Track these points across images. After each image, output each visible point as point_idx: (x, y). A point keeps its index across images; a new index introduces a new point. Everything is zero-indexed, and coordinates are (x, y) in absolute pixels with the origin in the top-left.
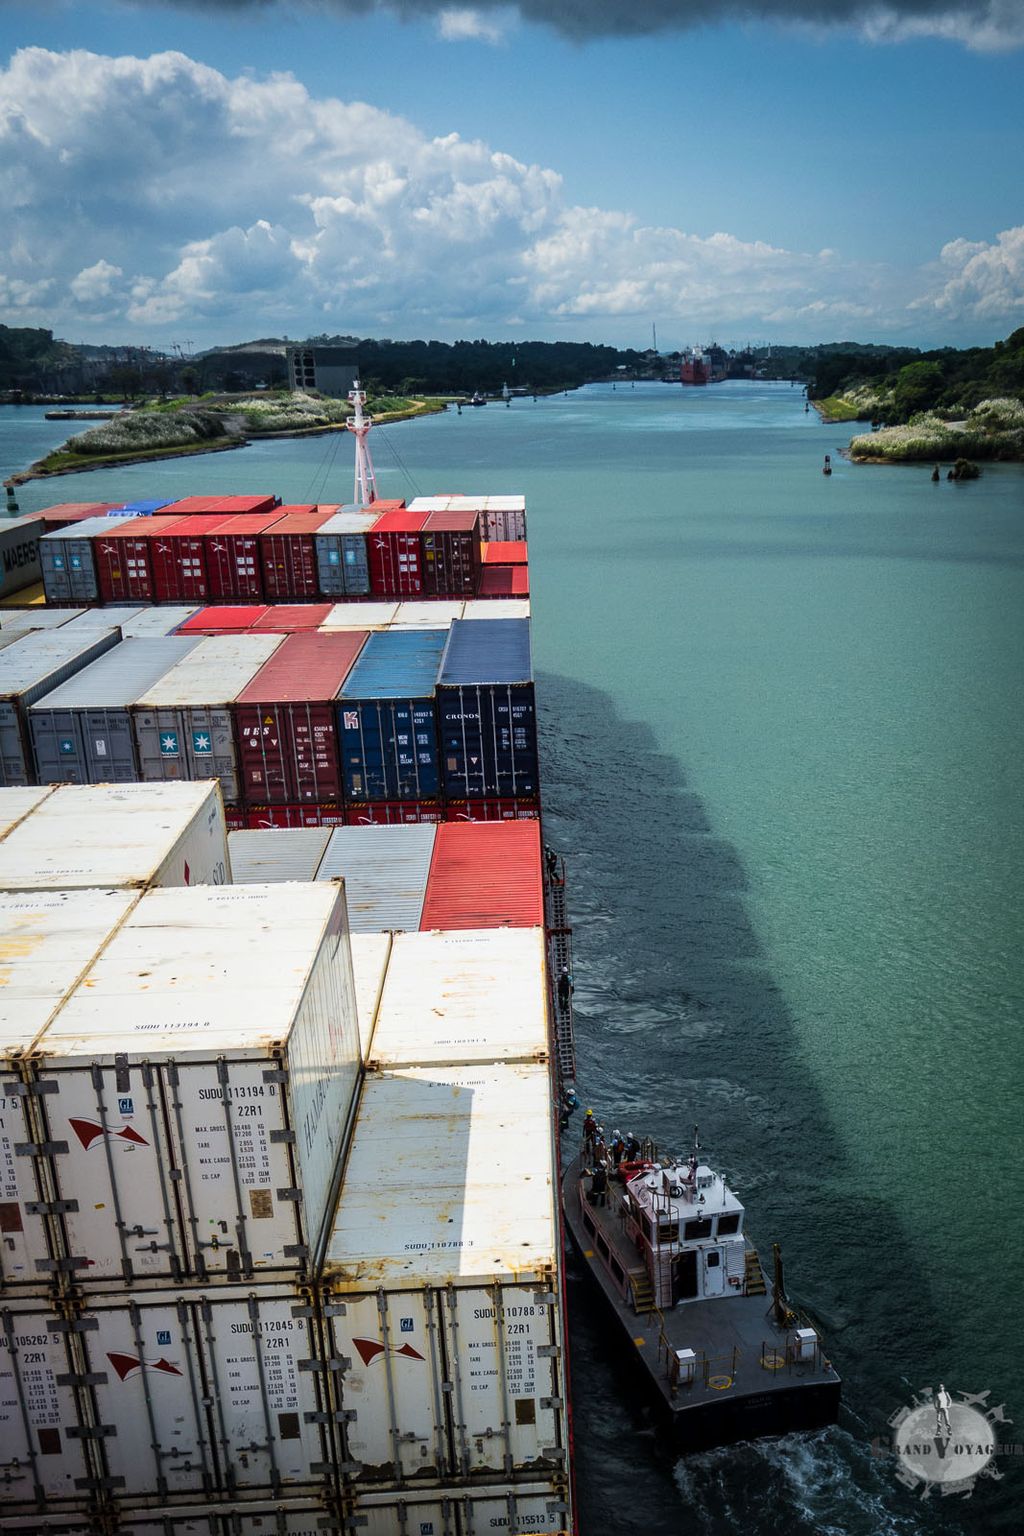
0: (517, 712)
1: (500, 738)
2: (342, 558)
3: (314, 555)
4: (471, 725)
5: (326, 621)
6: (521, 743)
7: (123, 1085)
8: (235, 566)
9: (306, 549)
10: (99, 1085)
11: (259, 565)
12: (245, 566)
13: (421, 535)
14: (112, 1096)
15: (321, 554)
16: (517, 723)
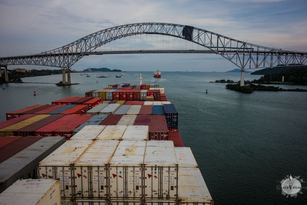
0: (175, 117)
1: (173, 120)
2: (143, 95)
3: (140, 95)
4: (169, 118)
5: (144, 103)
6: (176, 121)
7: (155, 170)
8: (130, 96)
9: (139, 94)
10: (152, 169)
11: (133, 96)
12: (131, 96)
13: (154, 93)
14: (154, 171)
15: (141, 95)
16: (175, 118)
